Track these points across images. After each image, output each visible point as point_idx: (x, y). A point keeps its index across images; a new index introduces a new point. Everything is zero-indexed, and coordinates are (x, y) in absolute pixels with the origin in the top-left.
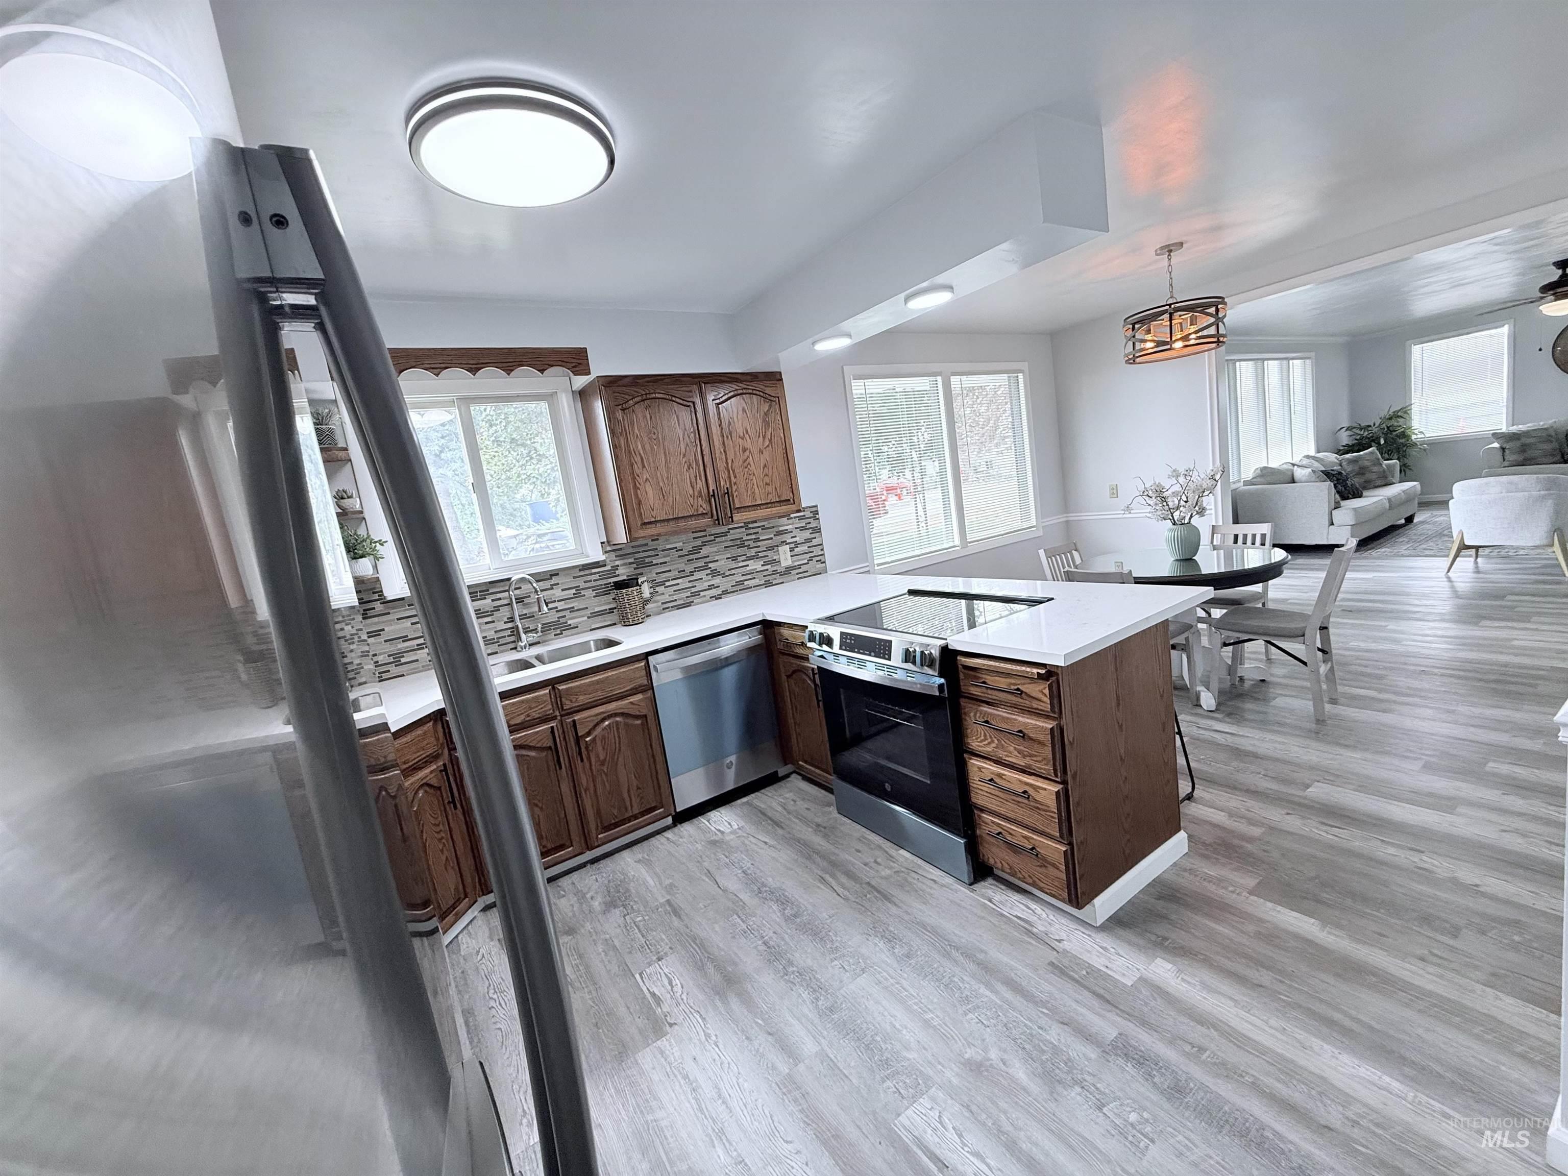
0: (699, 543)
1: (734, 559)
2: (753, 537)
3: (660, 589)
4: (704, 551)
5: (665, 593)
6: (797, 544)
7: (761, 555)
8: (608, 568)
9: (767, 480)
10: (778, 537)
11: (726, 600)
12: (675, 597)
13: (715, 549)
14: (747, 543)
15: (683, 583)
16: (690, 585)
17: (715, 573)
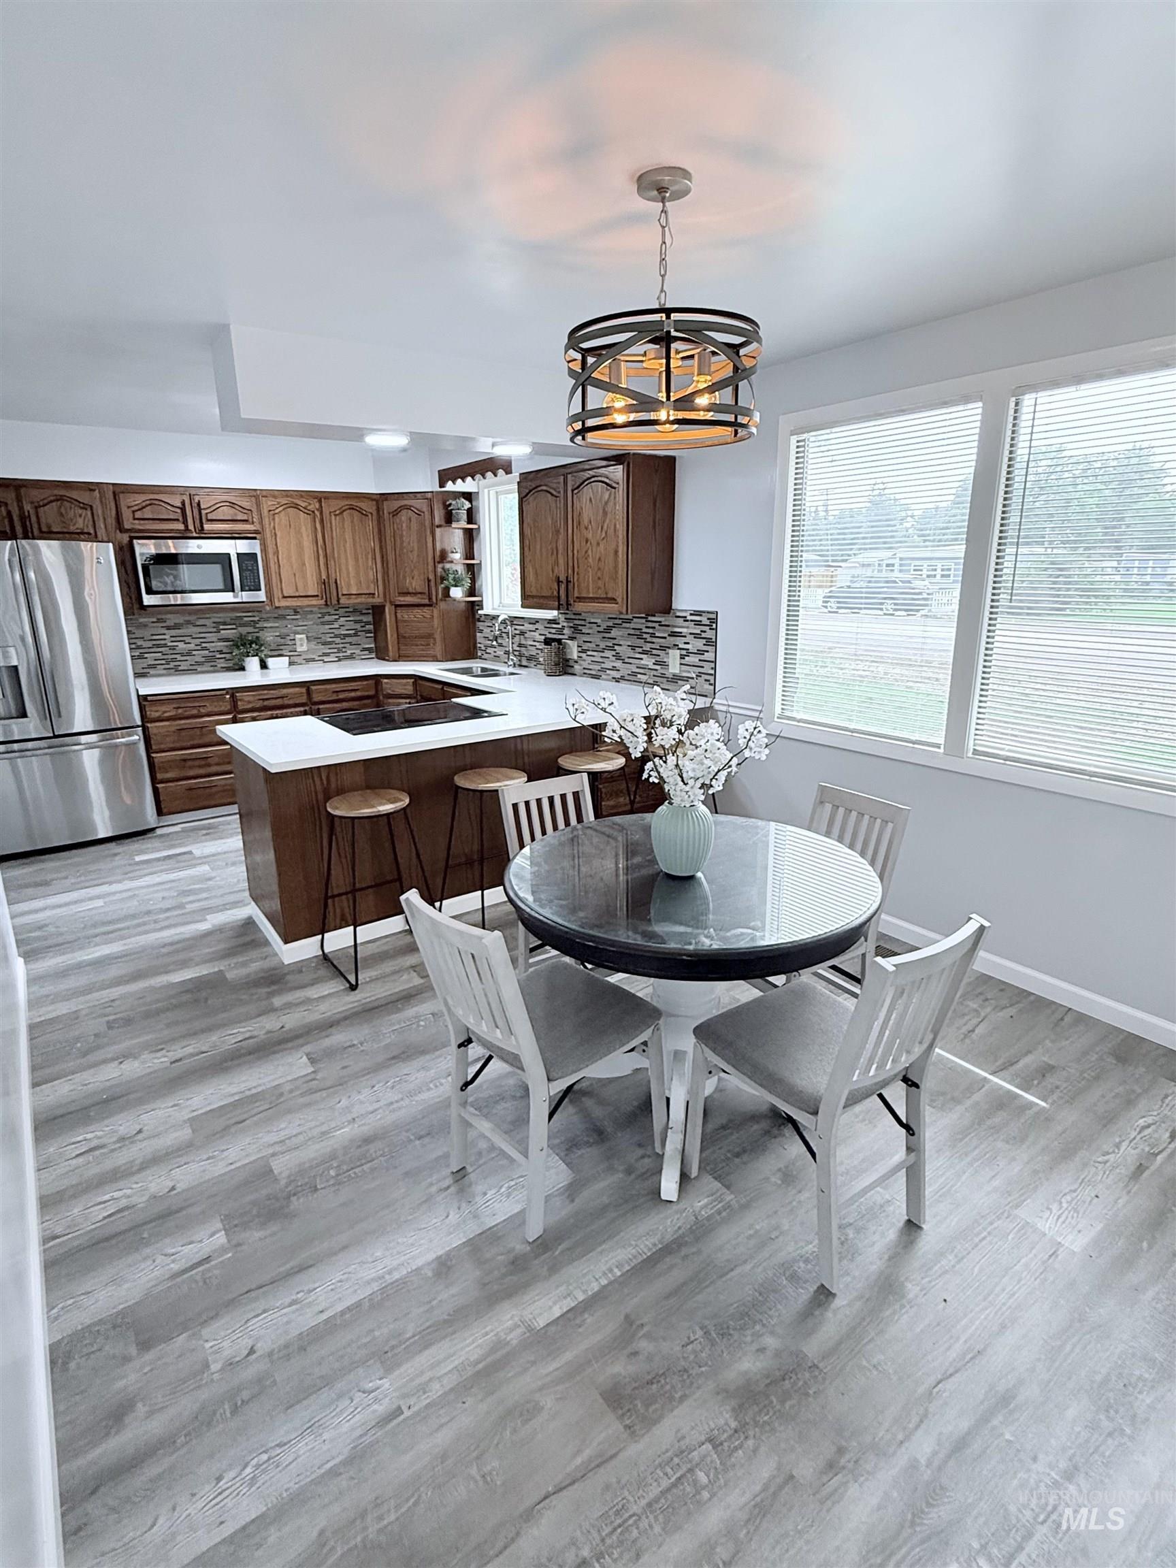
0: (611, 624)
1: (633, 648)
2: (651, 631)
3: (584, 655)
4: (614, 633)
5: (587, 661)
6: (689, 653)
7: (655, 652)
8: (560, 626)
9: (599, 574)
10: (672, 639)
11: (623, 685)
12: (591, 667)
13: (621, 633)
14: (645, 636)
15: (597, 656)
16: (601, 660)
17: (618, 657)
